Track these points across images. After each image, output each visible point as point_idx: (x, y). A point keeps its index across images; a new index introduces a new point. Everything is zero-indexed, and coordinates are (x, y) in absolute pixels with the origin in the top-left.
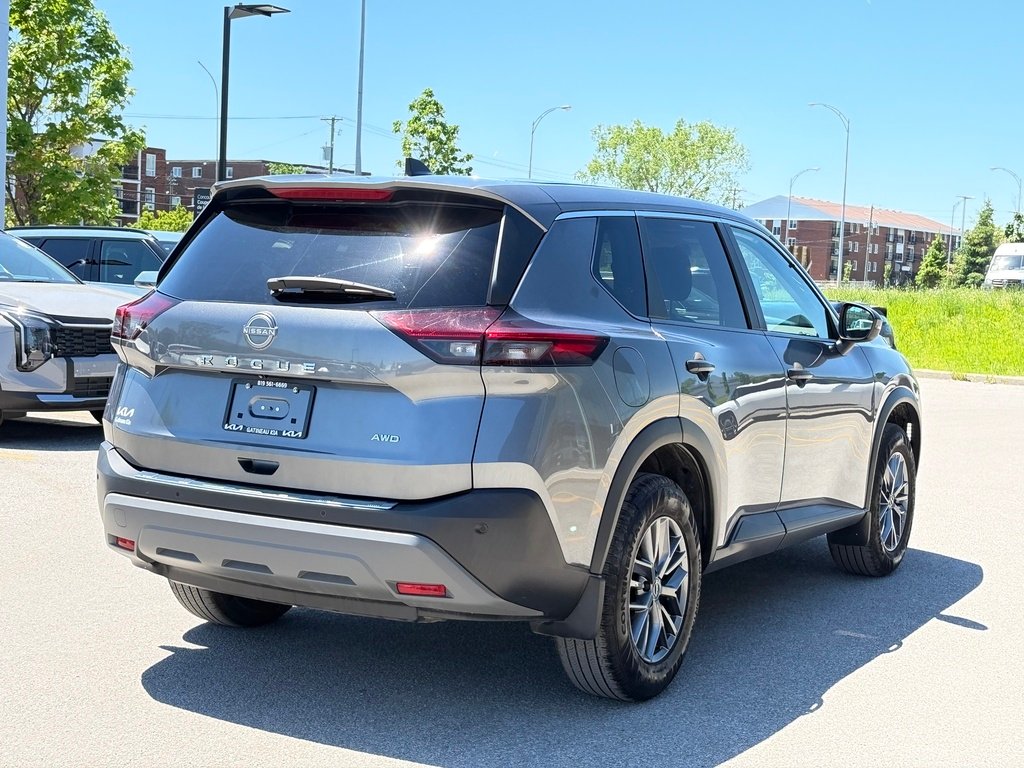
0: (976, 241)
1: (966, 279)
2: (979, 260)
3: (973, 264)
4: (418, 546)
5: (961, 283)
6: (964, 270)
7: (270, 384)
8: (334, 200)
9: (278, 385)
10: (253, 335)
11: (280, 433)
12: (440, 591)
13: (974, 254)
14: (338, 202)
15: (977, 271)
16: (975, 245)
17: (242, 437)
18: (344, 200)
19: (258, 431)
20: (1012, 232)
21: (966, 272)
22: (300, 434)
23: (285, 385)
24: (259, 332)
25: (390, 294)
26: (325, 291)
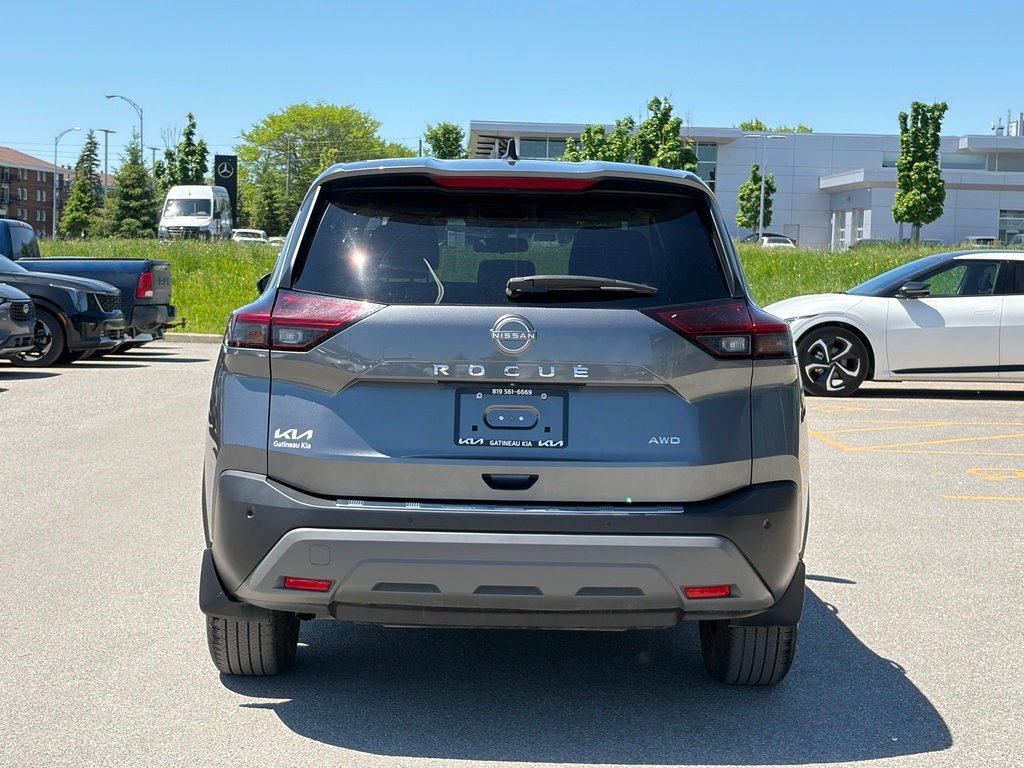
0: (128, 182)
1: (120, 226)
2: (133, 204)
3: (126, 208)
4: (721, 548)
5: (114, 230)
6: (117, 215)
7: (509, 392)
8: (508, 189)
9: (523, 392)
10: (507, 340)
11: (535, 444)
12: (726, 591)
13: (127, 197)
14: (511, 191)
15: (132, 217)
16: (127, 186)
17: (484, 451)
18: (520, 189)
19: (504, 443)
20: (163, 172)
21: (120, 218)
22: (561, 443)
23: (530, 392)
24: (515, 336)
25: (652, 291)
26: (575, 289)
